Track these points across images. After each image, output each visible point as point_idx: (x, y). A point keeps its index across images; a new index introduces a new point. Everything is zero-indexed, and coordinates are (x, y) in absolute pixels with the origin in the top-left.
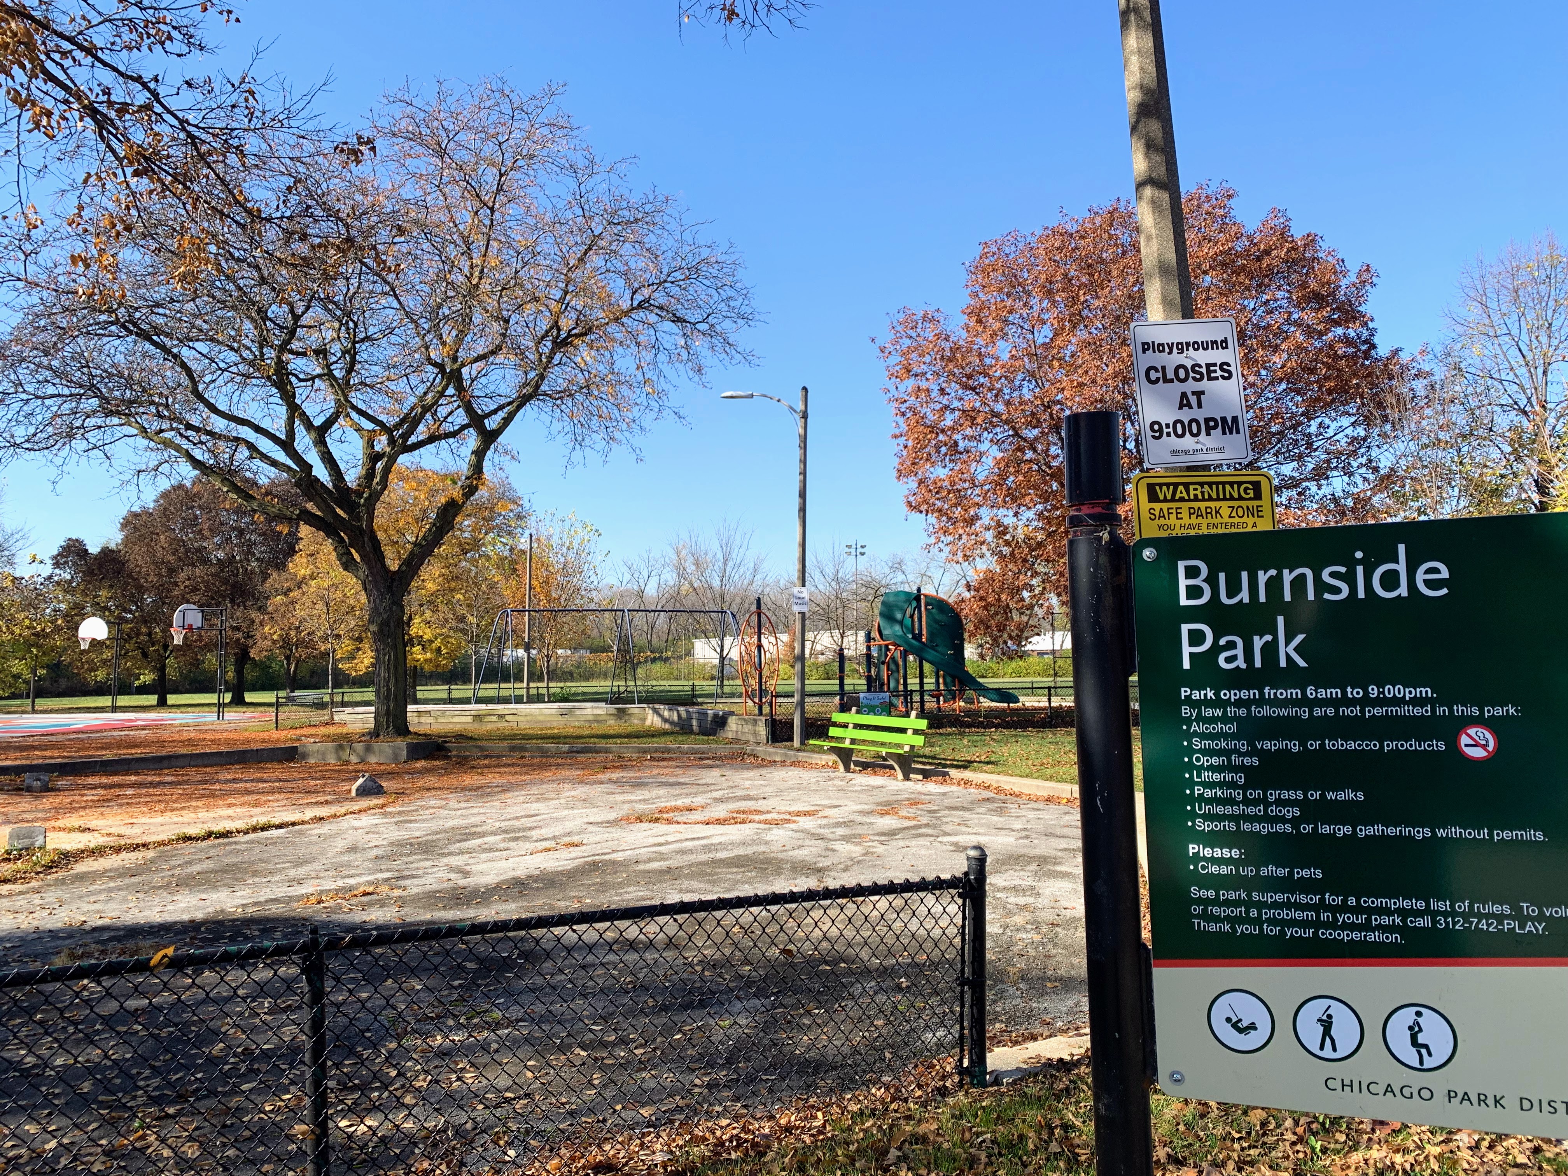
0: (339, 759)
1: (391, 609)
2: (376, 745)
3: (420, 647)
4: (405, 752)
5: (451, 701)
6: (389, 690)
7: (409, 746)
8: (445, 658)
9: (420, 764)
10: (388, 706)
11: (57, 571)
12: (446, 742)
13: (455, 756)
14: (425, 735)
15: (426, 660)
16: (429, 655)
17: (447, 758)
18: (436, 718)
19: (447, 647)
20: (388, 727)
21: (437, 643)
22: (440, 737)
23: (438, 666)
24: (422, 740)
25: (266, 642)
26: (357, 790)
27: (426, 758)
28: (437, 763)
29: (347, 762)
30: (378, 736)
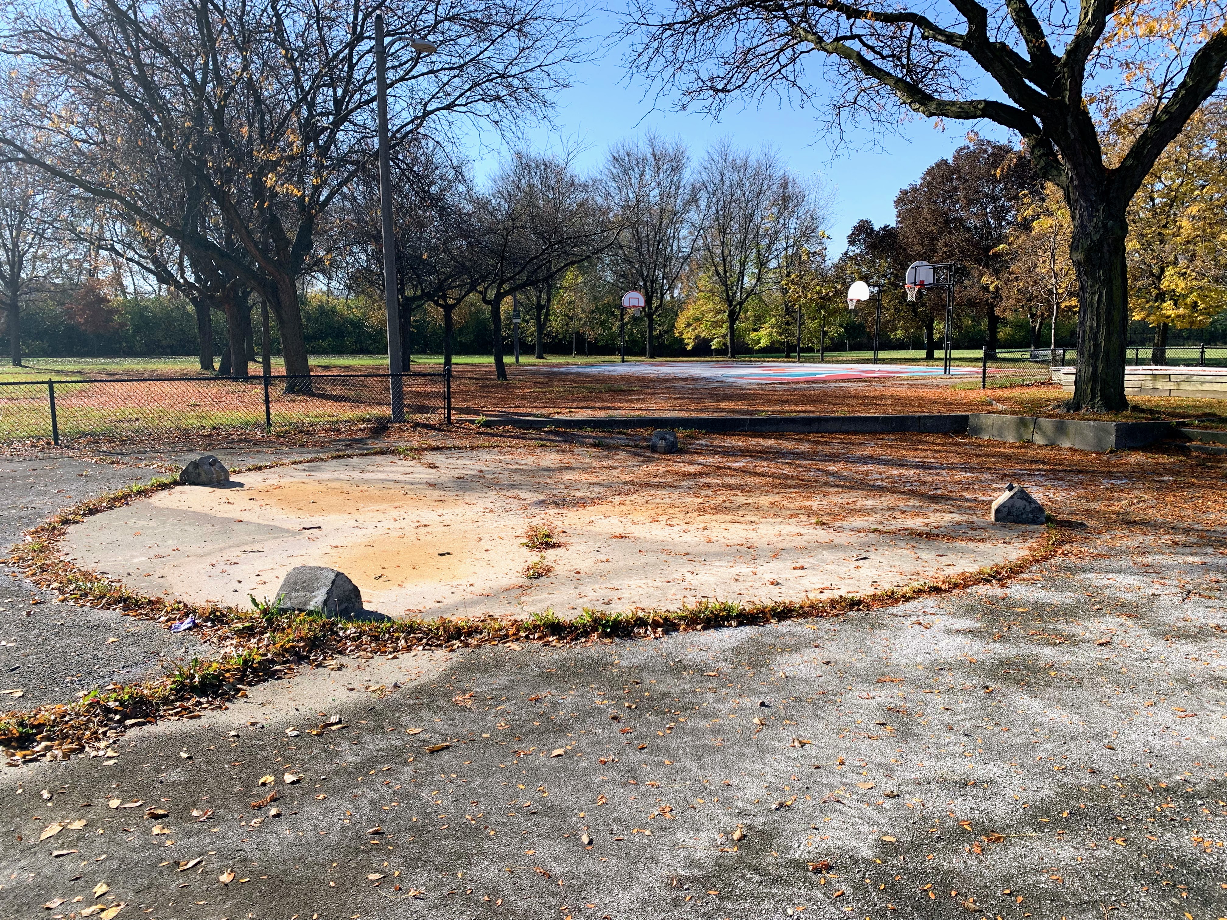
0: (1020, 438)
1: (1105, 225)
2: (1073, 424)
3: (1172, 302)
4: (1113, 438)
5: (1203, 362)
6: (1097, 345)
7: (1120, 429)
8: (1201, 314)
9: (1136, 458)
10: (1095, 368)
11: (852, 248)
12: (1184, 424)
13: (1197, 449)
14: (1151, 411)
15: (1178, 316)
16: (1181, 311)
17: (1185, 451)
18: (1178, 383)
19: (1204, 302)
20: (1093, 397)
21: (1193, 297)
22: (1176, 415)
23: (1192, 323)
24: (1143, 419)
25: (1010, 301)
26: (997, 511)
27: (1146, 448)
28: (1165, 459)
29: (1028, 444)
30: (1078, 408)
